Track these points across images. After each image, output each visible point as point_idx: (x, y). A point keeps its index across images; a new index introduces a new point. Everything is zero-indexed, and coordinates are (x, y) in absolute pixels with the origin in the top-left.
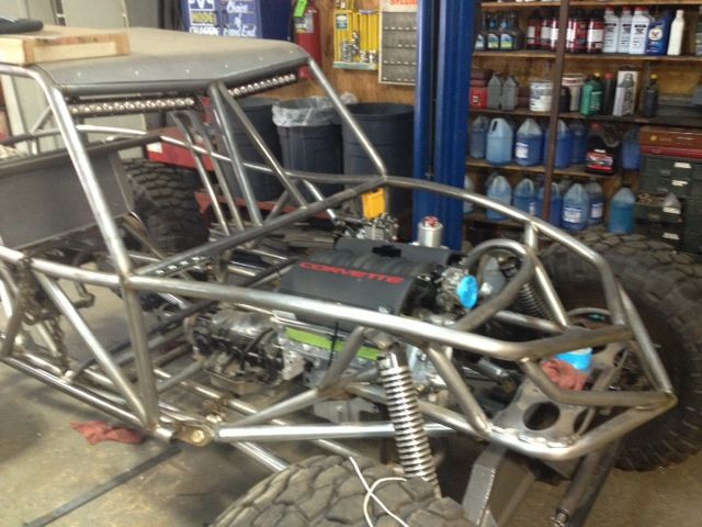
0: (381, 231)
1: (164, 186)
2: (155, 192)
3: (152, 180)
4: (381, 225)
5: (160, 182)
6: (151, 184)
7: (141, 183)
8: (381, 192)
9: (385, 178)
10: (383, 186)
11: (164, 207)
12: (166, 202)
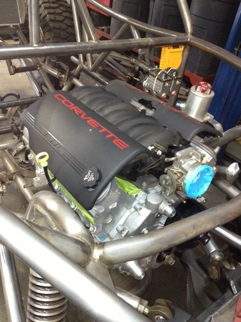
0: (162, 84)
1: (59, 14)
2: (53, 17)
3: (54, 8)
4: (163, 78)
5: (58, 11)
6: (52, 11)
7: (46, 8)
8: (181, 49)
9: (189, 37)
10: (185, 44)
11: (54, 28)
12: (57, 25)
